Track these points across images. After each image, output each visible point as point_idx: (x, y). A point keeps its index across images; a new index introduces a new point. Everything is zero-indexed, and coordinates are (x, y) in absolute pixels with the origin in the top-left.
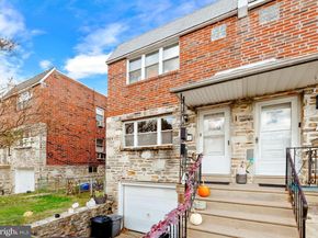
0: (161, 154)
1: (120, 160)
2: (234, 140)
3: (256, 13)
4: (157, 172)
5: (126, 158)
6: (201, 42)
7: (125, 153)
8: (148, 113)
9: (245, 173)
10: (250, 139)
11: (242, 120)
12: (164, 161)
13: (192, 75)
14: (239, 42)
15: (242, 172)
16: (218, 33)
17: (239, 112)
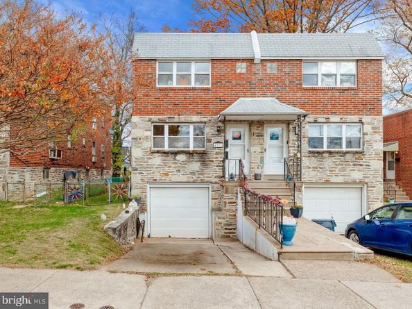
0: (196, 157)
1: (150, 162)
2: (253, 149)
3: (265, 64)
4: (193, 173)
5: (157, 160)
6: (228, 70)
7: (156, 155)
8: (183, 118)
9: (260, 173)
10: (262, 149)
11: (257, 136)
12: (199, 164)
13: (221, 94)
14: (255, 80)
15: (258, 171)
16: (241, 68)
17: (255, 130)
